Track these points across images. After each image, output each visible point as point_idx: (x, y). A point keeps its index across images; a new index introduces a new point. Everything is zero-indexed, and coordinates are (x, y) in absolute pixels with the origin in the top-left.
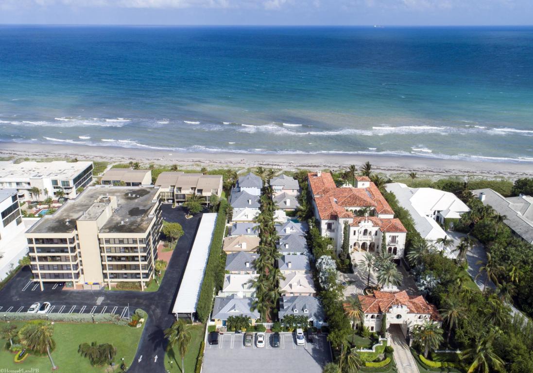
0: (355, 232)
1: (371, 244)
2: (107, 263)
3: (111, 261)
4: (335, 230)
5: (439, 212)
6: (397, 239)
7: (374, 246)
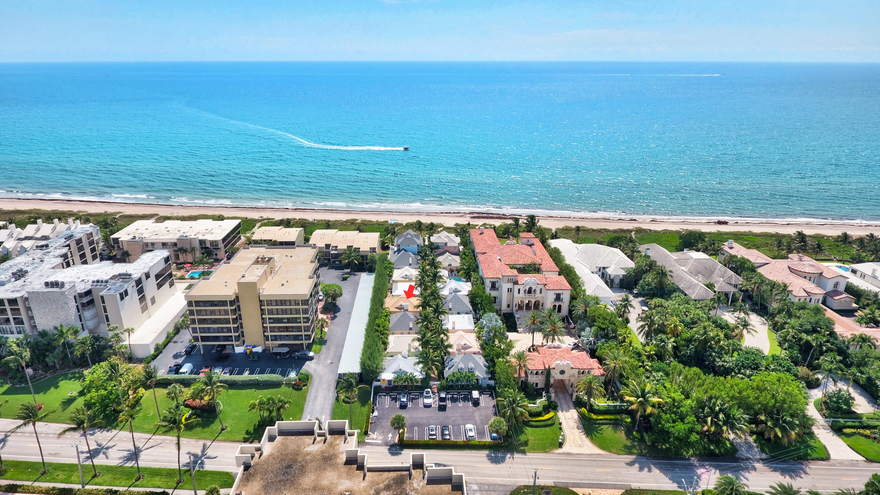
0: (519, 290)
1: (535, 302)
2: (268, 325)
3: (272, 323)
4: (499, 289)
5: (604, 268)
6: (562, 296)
7: (539, 305)
